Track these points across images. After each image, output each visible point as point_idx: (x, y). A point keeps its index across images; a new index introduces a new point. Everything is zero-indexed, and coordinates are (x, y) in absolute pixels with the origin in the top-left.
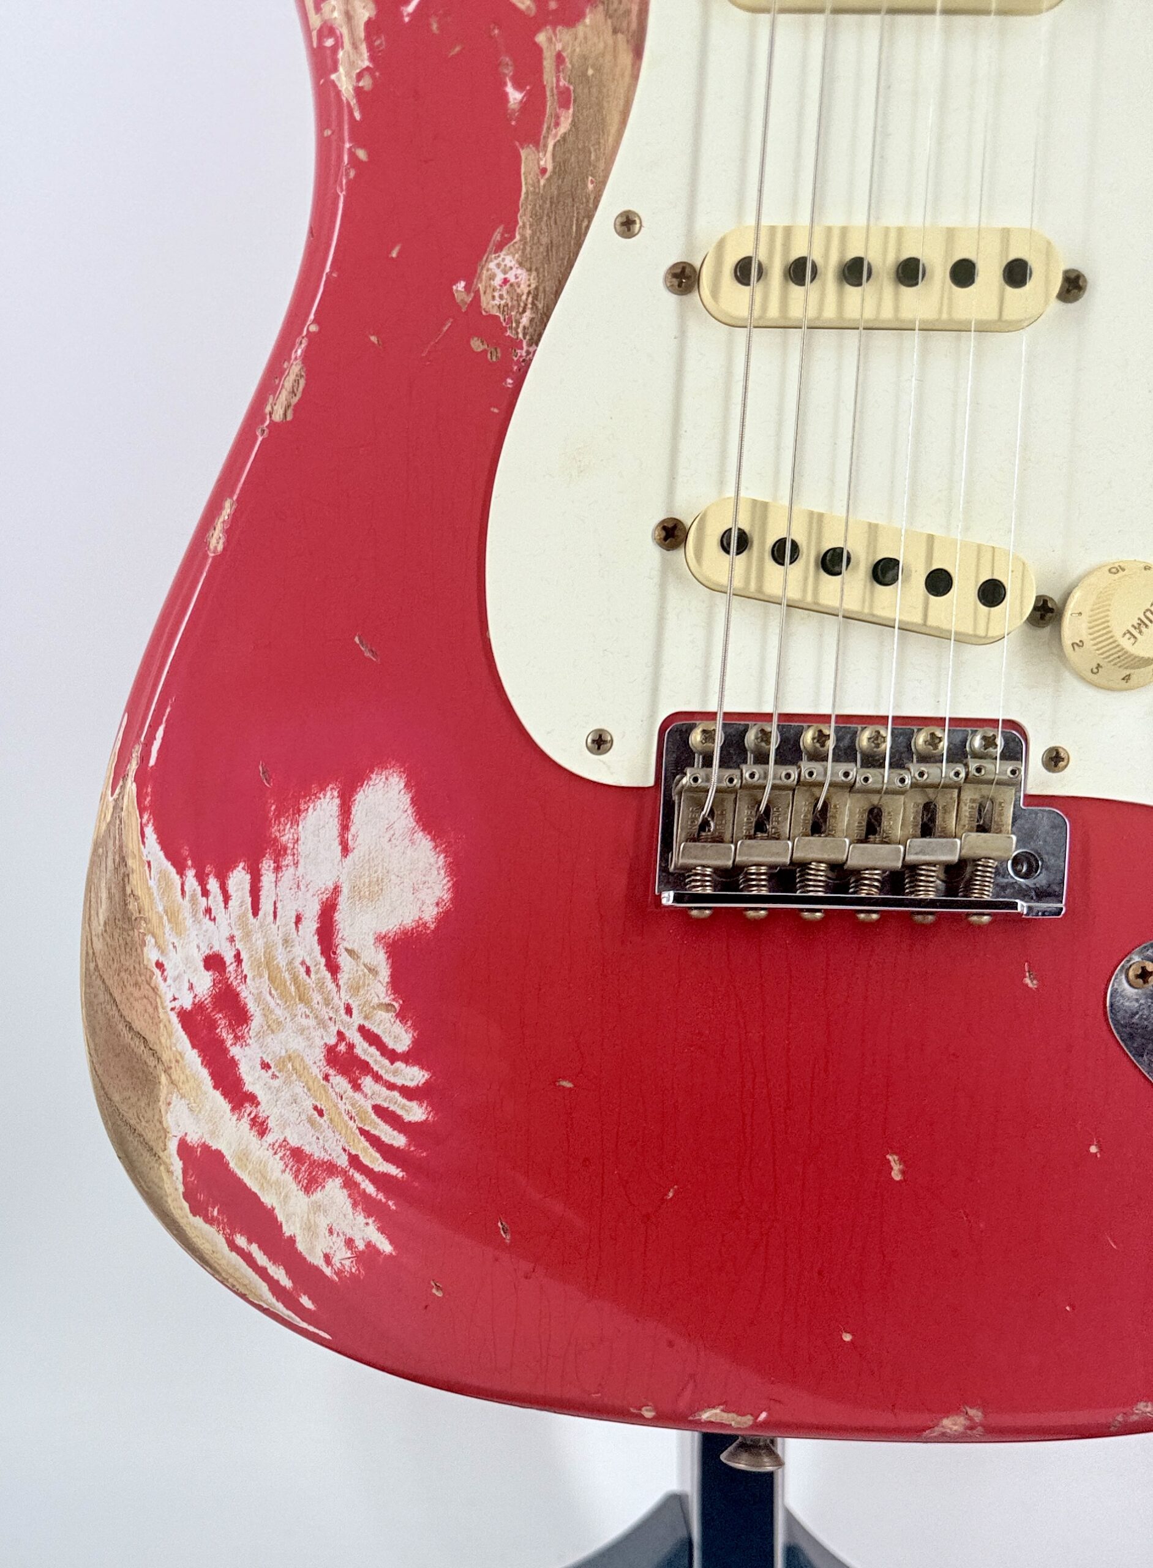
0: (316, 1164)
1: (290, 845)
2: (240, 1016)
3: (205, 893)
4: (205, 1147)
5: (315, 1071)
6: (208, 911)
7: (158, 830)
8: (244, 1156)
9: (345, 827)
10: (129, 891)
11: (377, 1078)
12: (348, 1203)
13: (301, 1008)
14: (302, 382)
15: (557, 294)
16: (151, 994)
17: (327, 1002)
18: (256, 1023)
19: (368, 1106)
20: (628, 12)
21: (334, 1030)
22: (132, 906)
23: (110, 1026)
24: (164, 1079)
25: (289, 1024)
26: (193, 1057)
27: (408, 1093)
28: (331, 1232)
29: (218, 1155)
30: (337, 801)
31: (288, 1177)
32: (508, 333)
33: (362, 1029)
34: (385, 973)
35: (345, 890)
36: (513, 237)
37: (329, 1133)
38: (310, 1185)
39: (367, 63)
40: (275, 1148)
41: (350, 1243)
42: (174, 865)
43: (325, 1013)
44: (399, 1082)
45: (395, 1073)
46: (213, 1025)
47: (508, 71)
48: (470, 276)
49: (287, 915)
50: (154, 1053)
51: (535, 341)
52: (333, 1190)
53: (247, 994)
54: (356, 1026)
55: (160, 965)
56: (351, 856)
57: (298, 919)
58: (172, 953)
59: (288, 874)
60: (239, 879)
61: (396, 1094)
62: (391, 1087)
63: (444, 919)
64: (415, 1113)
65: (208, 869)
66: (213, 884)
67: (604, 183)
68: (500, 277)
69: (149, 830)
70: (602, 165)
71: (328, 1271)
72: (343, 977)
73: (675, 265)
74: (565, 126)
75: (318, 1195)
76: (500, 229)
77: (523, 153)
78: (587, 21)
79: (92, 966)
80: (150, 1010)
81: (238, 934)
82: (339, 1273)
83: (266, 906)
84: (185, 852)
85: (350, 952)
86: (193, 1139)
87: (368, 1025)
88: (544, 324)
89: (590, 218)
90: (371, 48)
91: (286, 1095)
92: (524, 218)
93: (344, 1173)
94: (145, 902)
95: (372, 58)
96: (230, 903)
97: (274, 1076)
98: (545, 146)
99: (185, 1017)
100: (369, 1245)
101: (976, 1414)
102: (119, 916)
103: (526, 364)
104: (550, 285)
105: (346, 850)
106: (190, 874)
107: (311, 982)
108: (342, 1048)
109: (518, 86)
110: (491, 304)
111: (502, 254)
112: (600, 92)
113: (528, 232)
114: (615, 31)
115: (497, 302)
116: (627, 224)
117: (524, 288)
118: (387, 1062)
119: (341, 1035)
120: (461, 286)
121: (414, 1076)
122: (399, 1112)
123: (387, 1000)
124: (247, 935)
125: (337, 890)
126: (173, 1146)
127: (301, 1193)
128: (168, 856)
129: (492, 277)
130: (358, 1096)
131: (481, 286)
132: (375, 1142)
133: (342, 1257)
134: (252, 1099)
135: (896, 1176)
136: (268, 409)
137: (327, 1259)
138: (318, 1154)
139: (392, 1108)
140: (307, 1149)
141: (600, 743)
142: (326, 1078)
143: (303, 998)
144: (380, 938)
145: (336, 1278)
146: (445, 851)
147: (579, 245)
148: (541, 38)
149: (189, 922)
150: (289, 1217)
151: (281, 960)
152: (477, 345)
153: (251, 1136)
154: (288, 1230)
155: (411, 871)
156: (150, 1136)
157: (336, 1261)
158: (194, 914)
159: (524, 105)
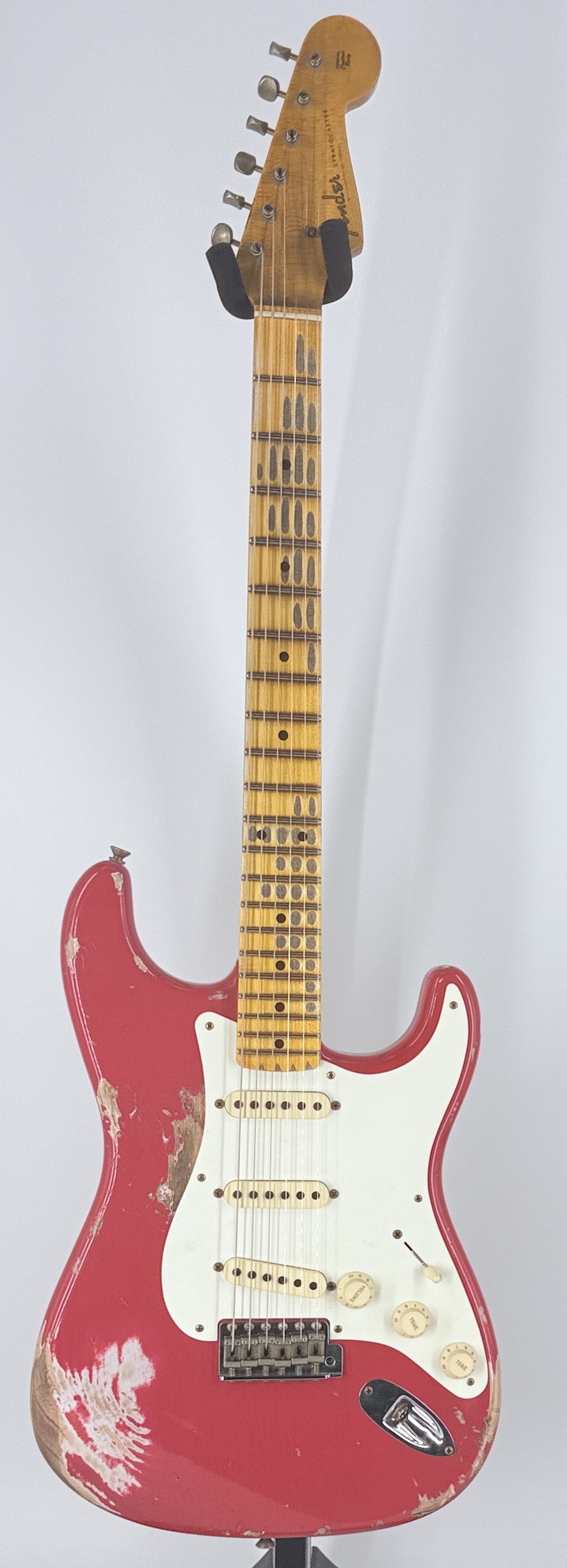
0: (113, 1459)
1: (102, 1361)
2: (86, 1414)
3: (74, 1377)
4: (75, 1455)
5: (112, 1431)
6: (75, 1382)
7: (57, 1358)
8: (88, 1458)
9: (120, 1355)
10: (48, 1376)
11: (133, 1432)
12: (125, 1472)
13: (107, 1411)
14: (102, 1224)
15: (181, 1196)
16: (55, 1407)
17: (116, 1409)
18: (92, 1416)
19: (131, 1441)
20: (199, 1116)
21: (118, 1417)
22: (49, 1381)
23: (41, 1418)
24: (60, 1434)
25: (103, 1416)
26: (70, 1427)
27: (143, 1436)
28: (120, 1480)
29: (80, 1457)
30: (117, 1348)
31: (104, 1464)
32: (167, 1208)
33: (128, 1417)
34: (135, 1399)
35: (121, 1374)
36: (166, 1180)
37: (118, 1450)
38: (112, 1466)
39: (119, 1130)
40: (99, 1455)
41: (126, 1484)
42: (63, 1368)
43: (115, 1412)
44: (141, 1433)
45: (139, 1430)
46: (77, 1417)
47: (163, 1133)
48: (154, 1191)
49: (102, 1382)
50: (57, 1426)
51: (175, 1210)
52: (120, 1468)
53: (88, 1407)
54: (126, 1416)
55: (59, 1399)
56: (122, 1364)
57: (105, 1384)
58: (63, 1396)
59: (101, 1370)
60: (85, 1372)
61: (140, 1437)
62: (138, 1435)
63: (153, 1382)
64: (147, 1442)
65: (75, 1369)
66: (76, 1374)
67: (194, 1164)
68: (163, 1192)
69: (55, 1358)
70: (193, 1159)
71: (119, 1493)
72: (121, 1401)
73: (216, 1190)
74: (181, 1148)
75: (115, 1469)
76: (163, 1178)
77: (169, 1156)
78: (187, 1118)
79: (35, 1399)
80: (55, 1412)
81: (85, 1389)
82: (123, 1494)
83: (94, 1380)
84: (67, 1364)
85: (123, 1393)
86: (71, 1452)
87: (130, 1416)
88: (177, 1206)
89: (190, 1175)
90: (120, 1125)
91: (103, 1438)
92: (170, 1175)
93: (123, 1462)
94: (53, 1380)
95: (120, 1129)
96: (83, 1380)
97: (99, 1433)
98: (176, 1155)
99: (67, 1415)
100: (133, 1484)
101: (328, 1527)
102: (44, 1384)
103: (172, 1217)
104: (179, 1194)
105: (120, 1362)
106: (69, 1371)
107: (110, 1403)
108: (121, 1423)
109: (166, 1137)
110: (161, 1200)
111: (164, 1185)
112: (192, 1139)
113: (171, 1179)
114: (196, 1121)
115: (162, 1199)
116: (202, 1178)
117: (170, 1195)
118: (136, 1427)
119: (121, 1419)
120: (151, 1195)
121: (146, 1431)
122: (141, 1442)
123: (136, 1408)
124: (88, 1389)
125: (118, 1374)
126: (64, 1454)
127: (109, 1469)
128: (61, 1366)
129: (161, 1192)
130: (127, 1438)
131: (157, 1195)
132: (134, 1452)
133: (124, 1488)
134: (91, 1440)
135: (299, 1455)
136: (91, 1230)
137: (119, 1489)
138: (114, 1456)
139: (139, 1441)
140: (111, 1455)
141: (200, 1329)
142: (116, 1432)
143: (108, 1408)
144: (133, 1389)
145: (122, 1495)
146: (153, 1362)
147: (187, 1182)
148: (173, 1123)
149: (68, 1385)
150: (105, 1476)
151: (100, 1396)
152: (157, 1212)
153: (91, 1452)
154: (105, 1480)
155: (142, 1368)
156: (55, 1452)
157: (122, 1490)
158: (70, 1383)
159: (169, 1142)
